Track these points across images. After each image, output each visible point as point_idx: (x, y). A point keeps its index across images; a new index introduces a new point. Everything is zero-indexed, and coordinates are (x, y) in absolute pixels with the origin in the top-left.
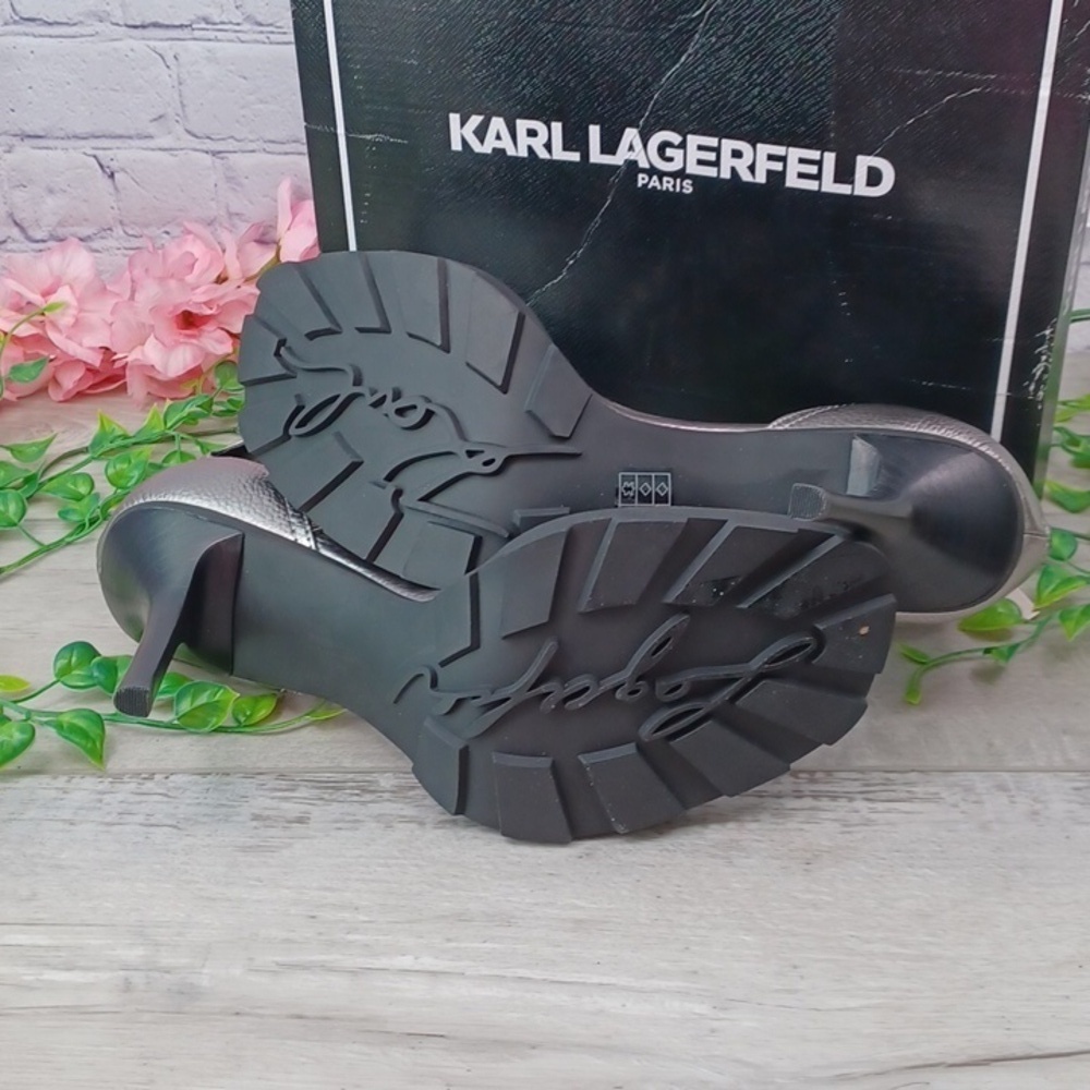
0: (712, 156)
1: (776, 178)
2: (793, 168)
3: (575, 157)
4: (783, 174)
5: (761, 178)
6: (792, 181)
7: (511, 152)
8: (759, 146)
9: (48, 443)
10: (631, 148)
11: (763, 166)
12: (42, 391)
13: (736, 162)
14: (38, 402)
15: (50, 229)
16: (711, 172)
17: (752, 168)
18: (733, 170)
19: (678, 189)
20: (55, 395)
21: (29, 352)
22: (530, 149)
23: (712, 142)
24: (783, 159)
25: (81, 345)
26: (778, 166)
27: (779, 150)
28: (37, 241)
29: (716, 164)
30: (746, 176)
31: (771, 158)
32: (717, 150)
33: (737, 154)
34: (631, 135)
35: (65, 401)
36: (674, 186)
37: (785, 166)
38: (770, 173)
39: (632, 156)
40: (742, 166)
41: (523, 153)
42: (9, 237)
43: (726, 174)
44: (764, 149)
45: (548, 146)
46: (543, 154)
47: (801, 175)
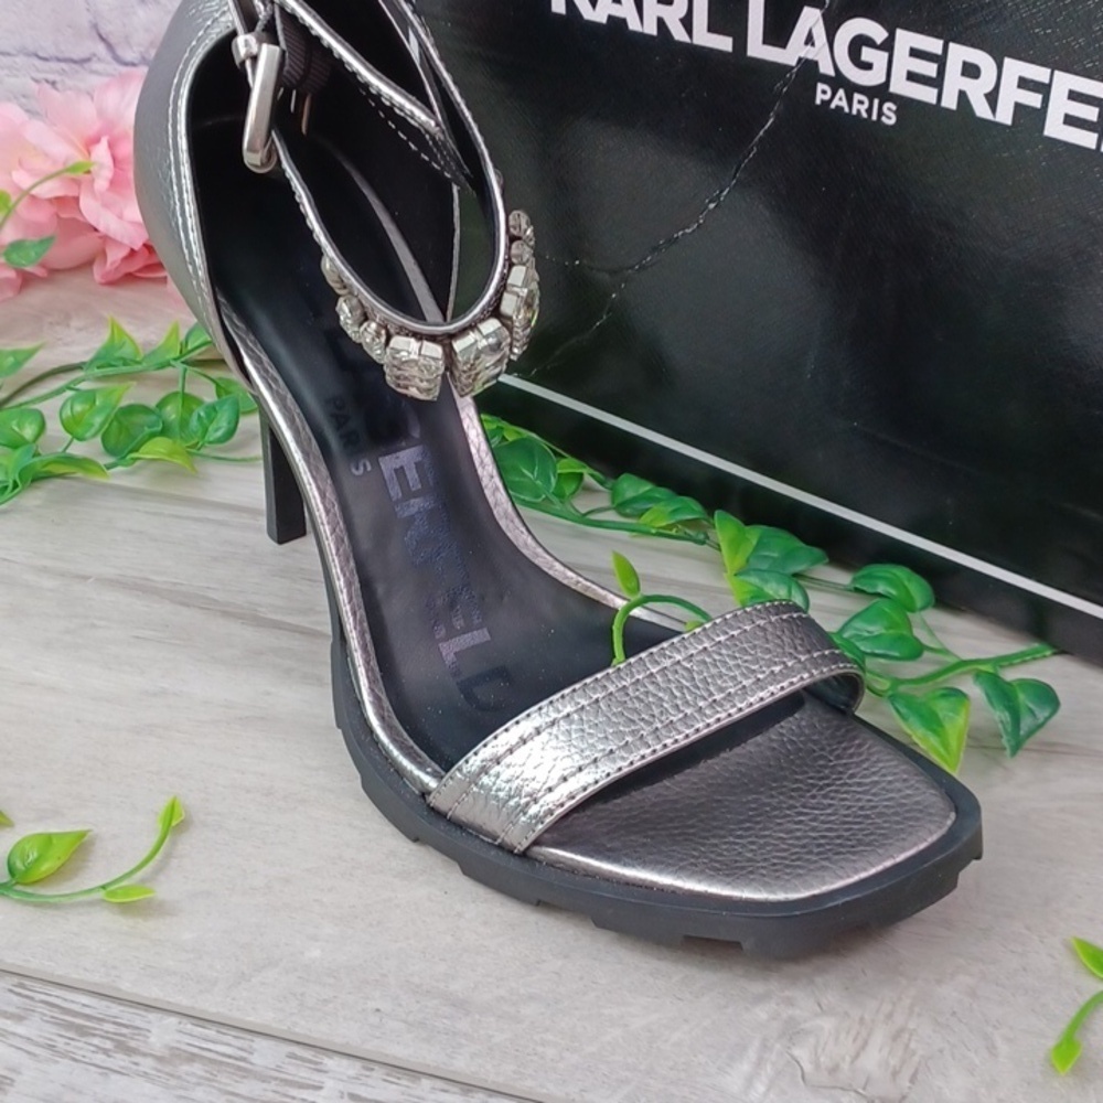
0: (930, 69)
1: (1030, 119)
2: (1059, 106)
3: (724, 43)
4: (1039, 115)
5: (1005, 116)
6: (1054, 128)
7: (634, 24)
8: (1008, 61)
9: (31, 353)
10: (810, 40)
11: (1011, 96)
12: (86, 265)
13: (968, 85)
14: (78, 280)
15: (142, 49)
16: (927, 94)
17: (992, 98)
18: (962, 95)
19: (874, 117)
20: (97, 272)
21: (64, 216)
22: (661, 23)
23: (933, 45)
24: (1044, 89)
25: (120, 217)
26: (1034, 100)
27: (1039, 73)
28: (126, 64)
29: (937, 82)
30: (982, 110)
31: (1024, 83)
32: (941, 60)
33: (971, 71)
34: (811, 18)
35: (112, 283)
36: (869, 111)
37: (1046, 101)
38: (1020, 109)
39: (809, 53)
40: (977, 91)
41: (651, 29)
42: (94, 55)
43: (950, 102)
44: (1015, 68)
45: (687, 22)
46: (679, 34)
47: (1070, 120)
